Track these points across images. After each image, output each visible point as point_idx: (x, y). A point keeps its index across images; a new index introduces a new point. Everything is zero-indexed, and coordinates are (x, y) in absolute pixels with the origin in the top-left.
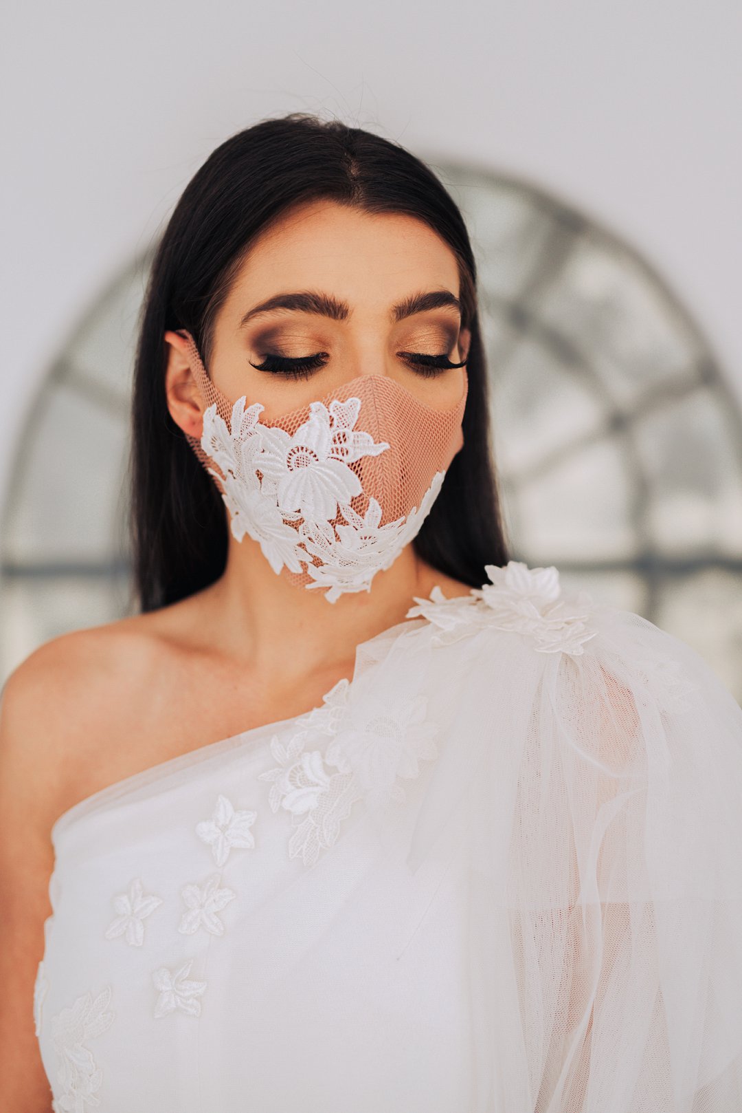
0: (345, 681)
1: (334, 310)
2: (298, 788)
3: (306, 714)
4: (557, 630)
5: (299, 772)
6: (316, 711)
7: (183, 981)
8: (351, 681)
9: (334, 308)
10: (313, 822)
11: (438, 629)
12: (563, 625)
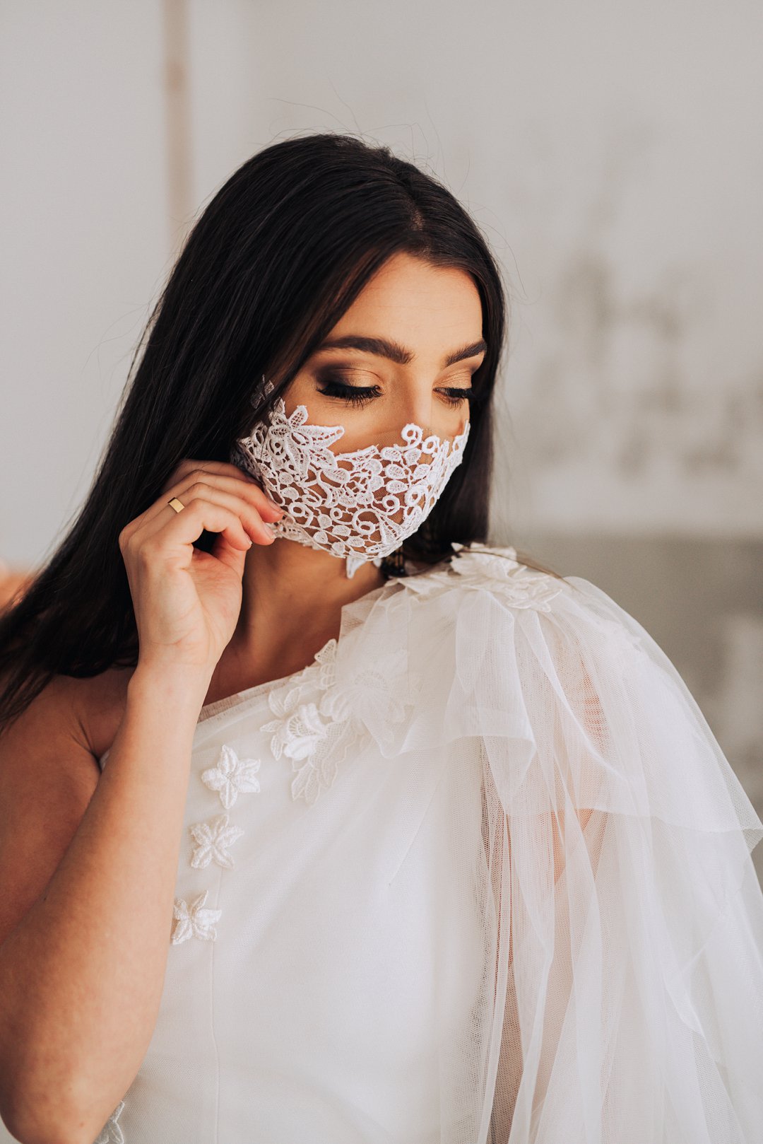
0: (333, 641)
1: (399, 356)
2: (298, 736)
3: (299, 673)
4: (523, 589)
5: (297, 723)
6: (307, 669)
7: (201, 909)
8: (337, 641)
9: (401, 354)
10: (312, 766)
11: (413, 592)
12: (528, 585)
